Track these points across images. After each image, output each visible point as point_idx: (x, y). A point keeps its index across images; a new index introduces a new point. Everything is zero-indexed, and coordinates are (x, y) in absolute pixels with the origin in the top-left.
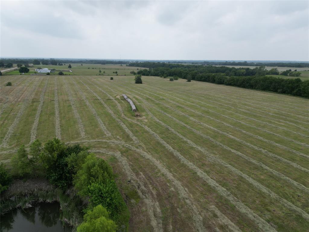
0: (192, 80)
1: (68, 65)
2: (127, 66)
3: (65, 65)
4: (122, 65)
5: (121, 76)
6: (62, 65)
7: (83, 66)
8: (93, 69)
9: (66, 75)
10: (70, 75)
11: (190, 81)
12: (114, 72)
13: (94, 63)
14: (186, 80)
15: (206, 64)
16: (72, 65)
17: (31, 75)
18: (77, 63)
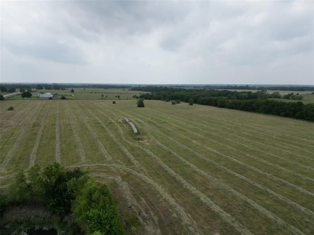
0: (194, 103)
1: (71, 89)
2: (129, 90)
3: (67, 89)
4: (125, 89)
5: (124, 99)
6: (65, 89)
7: (85, 90)
8: (96, 93)
9: (68, 99)
10: (72, 99)
11: (192, 105)
12: (116, 97)
13: (97, 88)
14: (188, 104)
15: (208, 88)
16: (74, 89)
17: (34, 99)
18: (80, 88)
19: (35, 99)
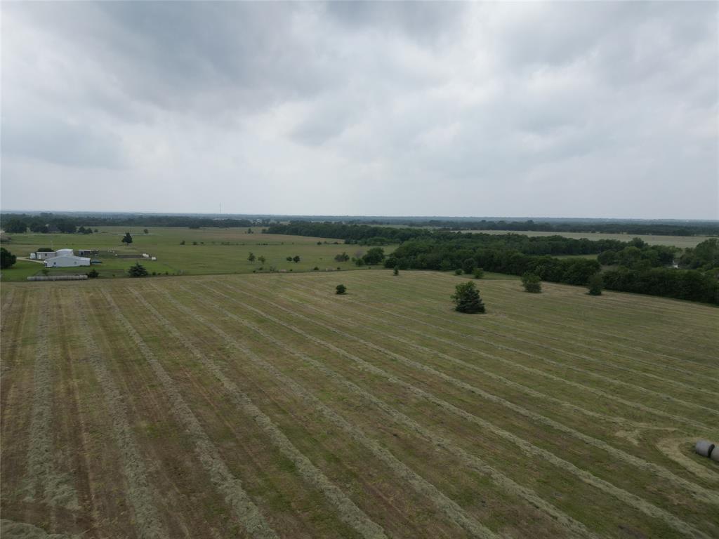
2: (264, 232)
3: (96, 231)
4: (253, 229)
5: (329, 271)
6: (90, 231)
7: (149, 234)
8: (195, 244)
9: (154, 274)
10: (167, 274)
11: (599, 294)
12: (289, 259)
13: (167, 226)
14: (586, 290)
17: (32, 280)
18: (122, 225)
19: (36, 280)
